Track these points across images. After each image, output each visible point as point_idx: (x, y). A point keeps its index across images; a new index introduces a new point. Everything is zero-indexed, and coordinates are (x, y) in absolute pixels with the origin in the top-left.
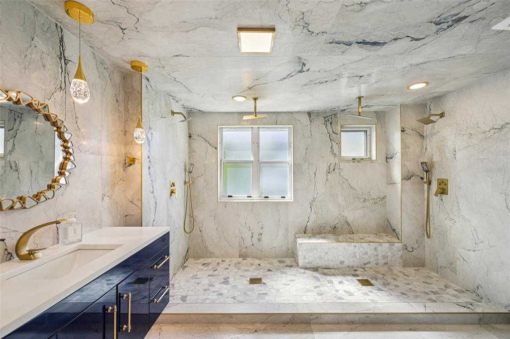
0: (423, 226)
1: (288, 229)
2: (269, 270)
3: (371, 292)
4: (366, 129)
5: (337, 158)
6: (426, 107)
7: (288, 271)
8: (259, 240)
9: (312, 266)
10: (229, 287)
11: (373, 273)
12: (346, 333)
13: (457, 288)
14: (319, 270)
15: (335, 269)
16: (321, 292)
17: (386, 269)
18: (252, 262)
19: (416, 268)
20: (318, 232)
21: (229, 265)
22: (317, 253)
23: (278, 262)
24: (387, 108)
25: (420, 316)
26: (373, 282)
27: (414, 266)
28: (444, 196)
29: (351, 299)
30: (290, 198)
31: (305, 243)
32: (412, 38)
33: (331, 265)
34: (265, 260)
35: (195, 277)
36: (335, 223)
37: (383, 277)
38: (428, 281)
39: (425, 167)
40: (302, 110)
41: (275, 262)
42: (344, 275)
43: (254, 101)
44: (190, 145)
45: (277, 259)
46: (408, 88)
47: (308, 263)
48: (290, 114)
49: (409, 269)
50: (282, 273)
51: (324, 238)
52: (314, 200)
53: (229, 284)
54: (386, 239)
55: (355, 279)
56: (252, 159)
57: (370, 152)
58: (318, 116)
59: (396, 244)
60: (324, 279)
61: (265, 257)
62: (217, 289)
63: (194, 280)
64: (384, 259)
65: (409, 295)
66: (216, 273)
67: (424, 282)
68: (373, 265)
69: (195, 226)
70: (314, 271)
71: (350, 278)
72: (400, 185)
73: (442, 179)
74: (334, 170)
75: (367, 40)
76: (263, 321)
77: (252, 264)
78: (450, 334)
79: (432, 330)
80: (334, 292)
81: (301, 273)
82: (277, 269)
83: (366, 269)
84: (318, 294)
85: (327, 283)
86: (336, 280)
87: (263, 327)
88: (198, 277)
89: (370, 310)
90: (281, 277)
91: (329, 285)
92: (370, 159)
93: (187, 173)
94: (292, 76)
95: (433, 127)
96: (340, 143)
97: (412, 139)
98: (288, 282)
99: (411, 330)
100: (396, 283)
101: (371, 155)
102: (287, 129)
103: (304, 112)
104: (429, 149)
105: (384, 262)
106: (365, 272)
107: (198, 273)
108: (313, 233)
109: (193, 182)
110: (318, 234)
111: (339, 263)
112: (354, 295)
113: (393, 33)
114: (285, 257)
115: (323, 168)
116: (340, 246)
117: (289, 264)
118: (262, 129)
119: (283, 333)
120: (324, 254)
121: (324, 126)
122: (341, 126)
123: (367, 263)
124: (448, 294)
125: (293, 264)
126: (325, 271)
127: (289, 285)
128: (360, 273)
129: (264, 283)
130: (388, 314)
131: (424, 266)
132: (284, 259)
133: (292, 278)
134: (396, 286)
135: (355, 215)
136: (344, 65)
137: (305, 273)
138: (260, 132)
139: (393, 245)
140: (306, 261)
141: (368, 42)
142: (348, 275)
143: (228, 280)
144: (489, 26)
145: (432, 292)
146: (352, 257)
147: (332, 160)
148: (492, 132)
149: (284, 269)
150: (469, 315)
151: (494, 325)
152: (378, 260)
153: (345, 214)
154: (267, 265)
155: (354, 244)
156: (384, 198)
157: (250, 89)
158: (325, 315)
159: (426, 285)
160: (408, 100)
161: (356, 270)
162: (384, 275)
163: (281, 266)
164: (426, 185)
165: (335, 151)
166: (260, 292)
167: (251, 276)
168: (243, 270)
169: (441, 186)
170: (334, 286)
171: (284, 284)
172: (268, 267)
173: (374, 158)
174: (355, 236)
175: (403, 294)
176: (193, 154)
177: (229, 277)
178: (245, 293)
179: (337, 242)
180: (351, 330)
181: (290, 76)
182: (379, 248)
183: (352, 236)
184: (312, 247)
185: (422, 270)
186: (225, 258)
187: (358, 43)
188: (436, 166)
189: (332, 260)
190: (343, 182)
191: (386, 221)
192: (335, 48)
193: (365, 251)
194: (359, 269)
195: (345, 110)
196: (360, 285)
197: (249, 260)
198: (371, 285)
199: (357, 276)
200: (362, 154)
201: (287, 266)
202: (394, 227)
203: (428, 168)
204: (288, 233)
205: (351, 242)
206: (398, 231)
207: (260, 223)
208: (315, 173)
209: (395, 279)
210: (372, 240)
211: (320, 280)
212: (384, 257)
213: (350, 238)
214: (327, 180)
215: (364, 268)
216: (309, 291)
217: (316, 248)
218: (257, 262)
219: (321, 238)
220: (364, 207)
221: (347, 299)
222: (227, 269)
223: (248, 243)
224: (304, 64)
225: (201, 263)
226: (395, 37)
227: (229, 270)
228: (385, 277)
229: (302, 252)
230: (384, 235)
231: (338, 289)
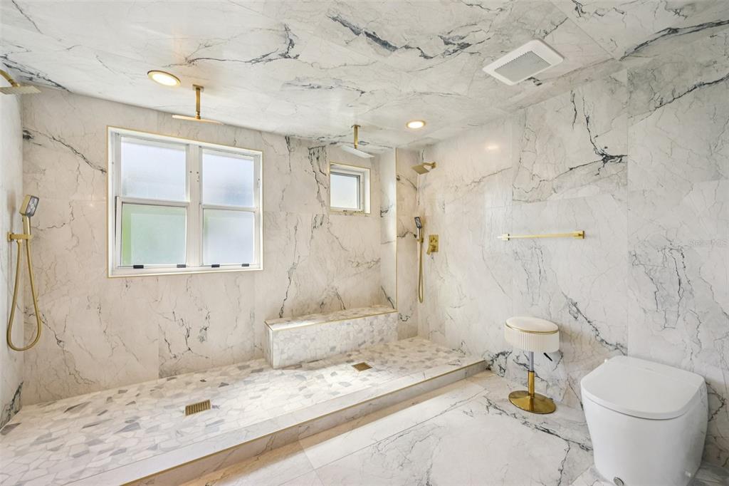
0: (416, 291)
1: (254, 314)
2: (223, 385)
3: (370, 375)
4: (359, 174)
5: (325, 208)
6: (419, 155)
7: (257, 377)
8: (202, 339)
9: (292, 362)
10: (140, 433)
11: (370, 353)
12: (347, 434)
13: (446, 349)
14: (303, 366)
15: (324, 359)
16: (309, 393)
17: (382, 346)
18: (187, 379)
19: (410, 339)
20: (300, 313)
21: (138, 395)
22: (299, 342)
23: (238, 370)
24: (382, 150)
25: (421, 385)
26: (369, 364)
27: (408, 337)
28: (435, 253)
29: (349, 390)
30: (258, 267)
31: (282, 330)
32: (422, 52)
33: (319, 354)
34: (213, 371)
35: (47, 438)
36: (323, 297)
37: (380, 356)
38: (422, 349)
39: (418, 222)
40: (278, 131)
41: (233, 370)
42: (336, 364)
43: (195, 92)
44: (25, 155)
45: (235, 365)
46: (407, 125)
47: (287, 359)
48: (258, 133)
49: (403, 341)
50: (246, 383)
51: (309, 319)
52: (294, 267)
53: (140, 428)
54: (381, 310)
55: (349, 365)
56: (187, 199)
57: (364, 203)
58: (300, 145)
59: (392, 314)
60: (311, 376)
61: (214, 366)
62: (112, 444)
63: (43, 446)
64: (380, 334)
65: (407, 367)
66: (103, 417)
67: (419, 351)
68: (368, 344)
69: (42, 333)
70: (296, 369)
71: (344, 366)
72: (395, 244)
73: (433, 236)
74: (321, 224)
75: (378, 36)
76: (218, 465)
77: (188, 383)
78: (445, 395)
79: (431, 397)
80: (327, 388)
81: (276, 376)
82: (237, 380)
83: (361, 351)
84: (305, 396)
85: (316, 379)
86: (326, 373)
87: (219, 475)
88: (53, 437)
89: (372, 395)
90: (246, 389)
91: (319, 381)
92: (363, 212)
93: (18, 216)
94: (270, 60)
95: (425, 178)
96: (329, 187)
97: (406, 190)
98: (257, 394)
99: (413, 404)
100: (394, 359)
101: (364, 207)
102: (252, 158)
103: (280, 135)
104: (421, 203)
105: (380, 338)
106: (361, 355)
107: (52, 430)
108: (293, 316)
109: (37, 237)
110: (299, 316)
111: (329, 350)
112: (350, 385)
113: (406, 37)
114: (249, 360)
115: (307, 220)
116: (330, 326)
117: (258, 368)
118: (207, 150)
119: (257, 470)
120: (309, 341)
121: (309, 161)
122: (331, 165)
123: (362, 344)
124: (440, 357)
125: (263, 367)
126: (311, 364)
127: (259, 397)
128: (356, 357)
129: (214, 407)
130: (391, 393)
131: (417, 335)
132: (248, 363)
133: (263, 386)
134: (394, 362)
135: (349, 285)
136: (345, 65)
137: (282, 374)
138: (204, 155)
139: (389, 316)
140: (285, 356)
141: (379, 39)
142: (342, 363)
143: (137, 421)
144: (482, 65)
145: (427, 359)
146: (346, 339)
147: (320, 211)
148: (473, 185)
149: (248, 376)
150: (458, 371)
151: (476, 376)
152: (374, 336)
153: (336, 284)
154: (220, 377)
155: (346, 321)
156: (378, 261)
157: (190, 62)
158: (319, 420)
159: (421, 353)
160: (404, 143)
161: (350, 355)
162: (381, 353)
163: (243, 373)
164: (418, 243)
165: (324, 198)
166: (208, 423)
167: (186, 402)
168: (171, 397)
169: (432, 244)
170: (325, 381)
171: (252, 398)
172: (220, 379)
173: (368, 211)
174: (347, 312)
175: (402, 368)
176: (38, 176)
177: (139, 415)
178: (178, 432)
179: (327, 322)
180: (353, 428)
181: (266, 58)
182: (375, 322)
183: (343, 312)
184: (293, 335)
185: (416, 339)
186: (126, 385)
187: (368, 35)
188: (428, 222)
189: (319, 349)
190: (333, 241)
191: (381, 289)
192: (338, 30)
193: (360, 329)
194: (353, 353)
195: (335, 143)
196: (357, 371)
197: (181, 378)
198: (368, 367)
199: (352, 361)
200: (353, 205)
201: (252, 372)
202: (389, 295)
203: (420, 224)
204: (254, 320)
205: (344, 319)
206: (393, 298)
207: (204, 310)
208: (296, 227)
209: (392, 355)
210: (367, 314)
211: (305, 378)
212: (380, 332)
213: (343, 315)
214: (312, 237)
215: (358, 351)
216: (291, 396)
217: (298, 334)
218: (199, 377)
219: (305, 320)
220: (357, 274)
221: (344, 391)
222: (134, 402)
223: (179, 347)
224: (292, 43)
225: (61, 409)
226: (406, 43)
227: (137, 404)
228: (382, 356)
229: (277, 344)
230: (378, 306)
231: (331, 383)
